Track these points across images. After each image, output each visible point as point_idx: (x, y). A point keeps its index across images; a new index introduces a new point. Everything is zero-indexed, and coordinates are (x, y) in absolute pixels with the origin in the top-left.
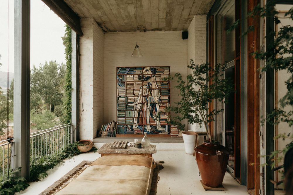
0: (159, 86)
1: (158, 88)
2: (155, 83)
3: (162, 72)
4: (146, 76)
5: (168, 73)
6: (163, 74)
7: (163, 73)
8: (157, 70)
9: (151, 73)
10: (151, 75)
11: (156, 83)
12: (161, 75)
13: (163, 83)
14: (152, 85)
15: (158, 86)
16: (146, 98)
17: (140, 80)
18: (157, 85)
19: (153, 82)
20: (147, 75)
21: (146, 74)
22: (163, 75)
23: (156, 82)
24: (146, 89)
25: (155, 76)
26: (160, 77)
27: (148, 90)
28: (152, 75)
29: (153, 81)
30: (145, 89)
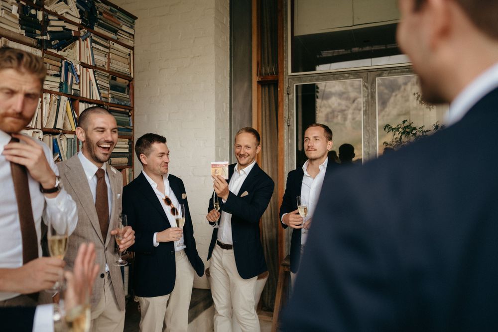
0: (104, 88)
1: (99, 99)
2: (91, 71)
3: (115, 32)
4: (56, 25)
5: (130, 43)
6: (117, 41)
7: (115, 37)
8: (101, 14)
9: (79, 21)
10: (76, 28)
11: (94, 72)
12: (111, 43)
13: (115, 79)
14: (79, 76)
15: (98, 90)
16: (55, 142)
17: (30, 34)
18: (97, 84)
19: (83, 65)
20: (62, 23)
21: (55, 14)
22: (116, 46)
23: (95, 68)
24: (56, 93)
25: (93, 41)
26: (107, 51)
27: (64, 99)
28: (81, 27)
29: (83, 61)
30: (51, 92)
